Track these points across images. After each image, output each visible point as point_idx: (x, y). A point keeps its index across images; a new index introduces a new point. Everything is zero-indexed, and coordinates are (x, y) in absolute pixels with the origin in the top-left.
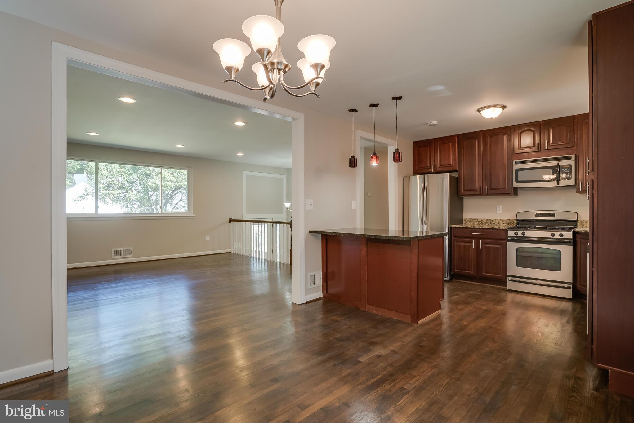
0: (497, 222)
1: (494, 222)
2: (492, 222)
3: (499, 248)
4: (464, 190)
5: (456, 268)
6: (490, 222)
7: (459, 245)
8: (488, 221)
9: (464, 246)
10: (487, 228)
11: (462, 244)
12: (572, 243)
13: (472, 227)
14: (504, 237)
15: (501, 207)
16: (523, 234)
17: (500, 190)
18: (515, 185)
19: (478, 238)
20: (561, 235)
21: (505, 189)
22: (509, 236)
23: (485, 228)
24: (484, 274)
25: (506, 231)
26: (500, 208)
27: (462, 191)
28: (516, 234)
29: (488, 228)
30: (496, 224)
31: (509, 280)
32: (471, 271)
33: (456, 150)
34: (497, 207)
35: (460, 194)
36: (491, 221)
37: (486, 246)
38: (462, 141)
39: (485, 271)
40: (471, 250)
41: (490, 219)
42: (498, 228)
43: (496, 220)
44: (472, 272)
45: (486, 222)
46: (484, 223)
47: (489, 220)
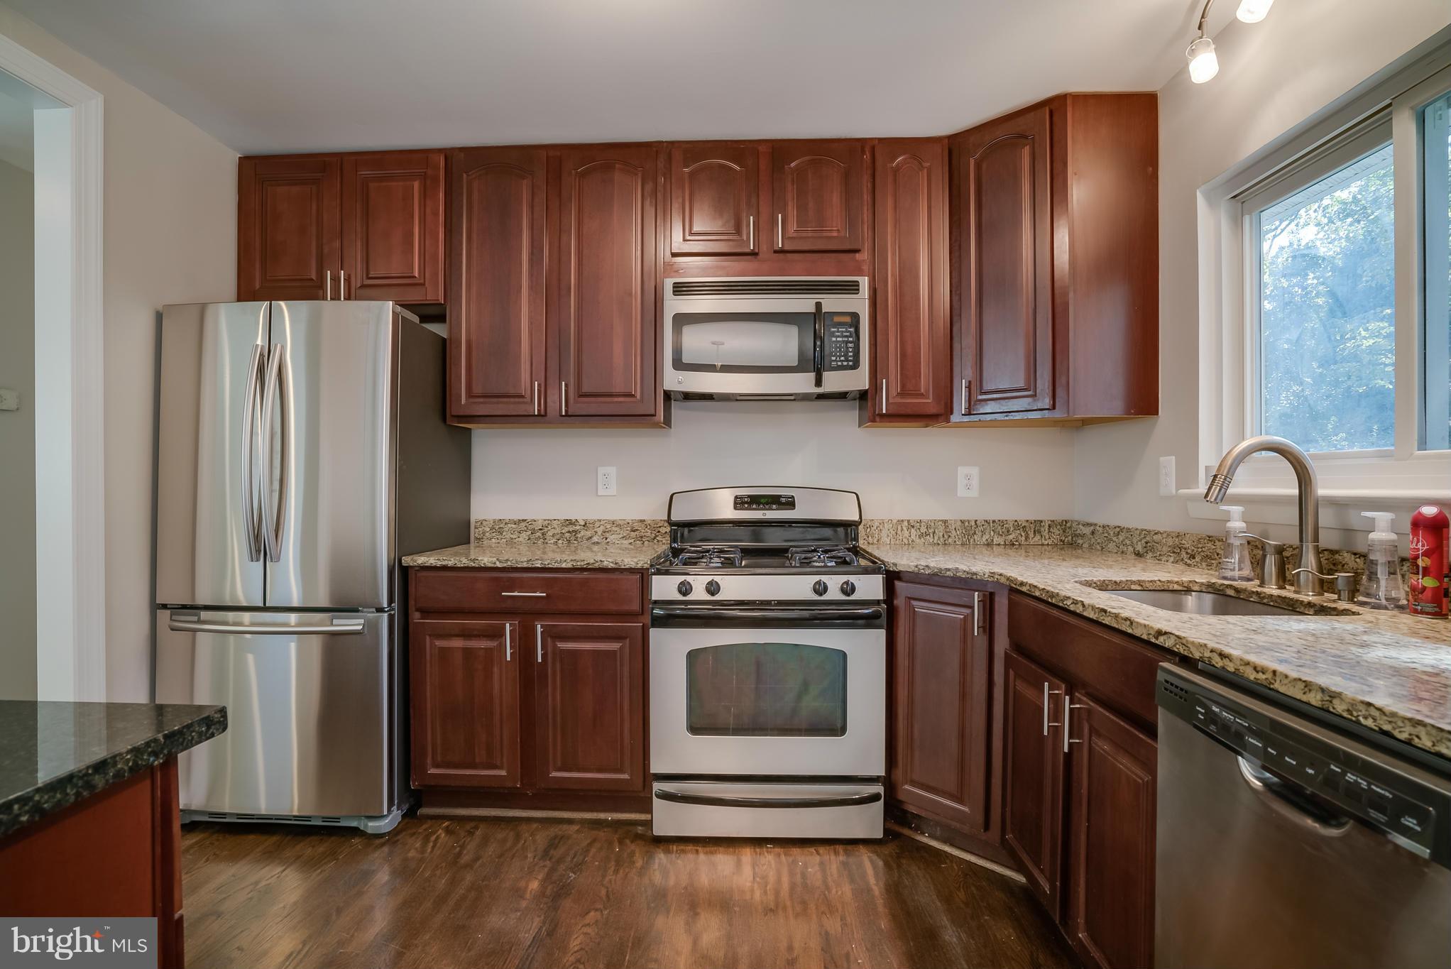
0: (600, 531)
1: (589, 534)
2: (582, 533)
3: (614, 652)
4: (470, 395)
5: (429, 761)
6: (576, 532)
7: (442, 649)
8: (566, 529)
9: (467, 652)
10: (564, 565)
11: (457, 643)
12: (884, 620)
13: (498, 565)
14: (635, 606)
15: (612, 471)
16: (713, 588)
17: (616, 399)
18: (673, 380)
19: (525, 614)
20: (848, 589)
21: (633, 396)
22: (656, 602)
23: (556, 565)
24: (554, 774)
25: (643, 576)
26: (609, 475)
27: (463, 401)
28: (685, 589)
29: (569, 565)
30: (595, 539)
31: (658, 796)
32: (501, 768)
33: (436, 214)
34: (601, 470)
35: (453, 413)
36: (578, 527)
37: (562, 651)
38: (465, 175)
39: (559, 763)
40: (496, 670)
41: (573, 518)
42: (612, 565)
43: (597, 524)
44: (503, 773)
45: (558, 531)
46: (553, 536)
47: (571, 522)
